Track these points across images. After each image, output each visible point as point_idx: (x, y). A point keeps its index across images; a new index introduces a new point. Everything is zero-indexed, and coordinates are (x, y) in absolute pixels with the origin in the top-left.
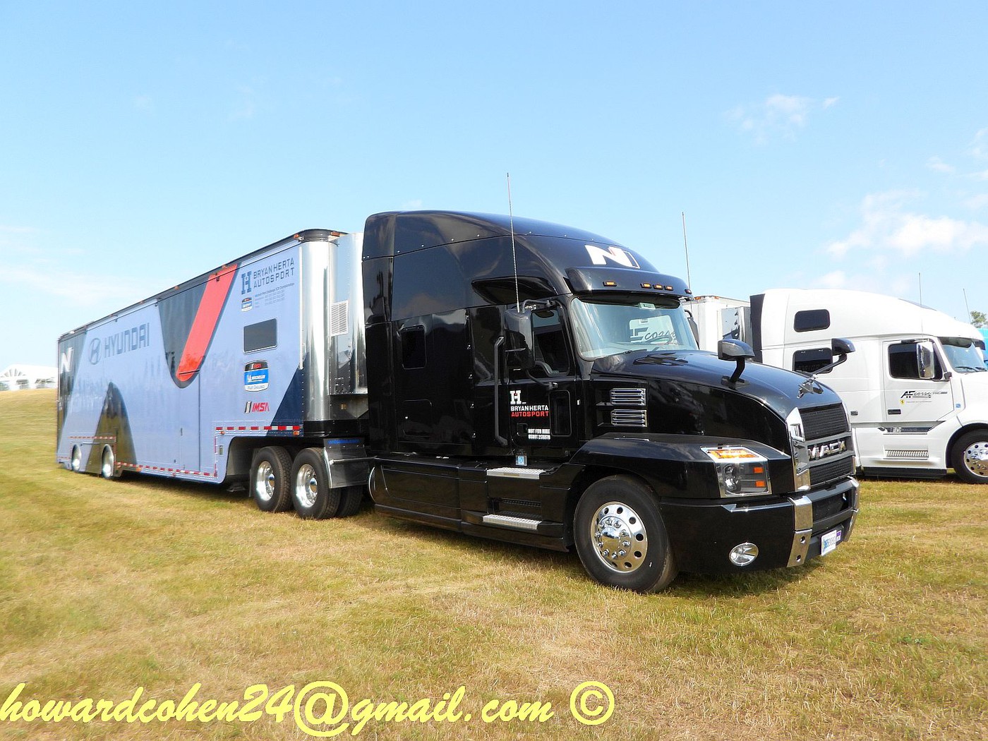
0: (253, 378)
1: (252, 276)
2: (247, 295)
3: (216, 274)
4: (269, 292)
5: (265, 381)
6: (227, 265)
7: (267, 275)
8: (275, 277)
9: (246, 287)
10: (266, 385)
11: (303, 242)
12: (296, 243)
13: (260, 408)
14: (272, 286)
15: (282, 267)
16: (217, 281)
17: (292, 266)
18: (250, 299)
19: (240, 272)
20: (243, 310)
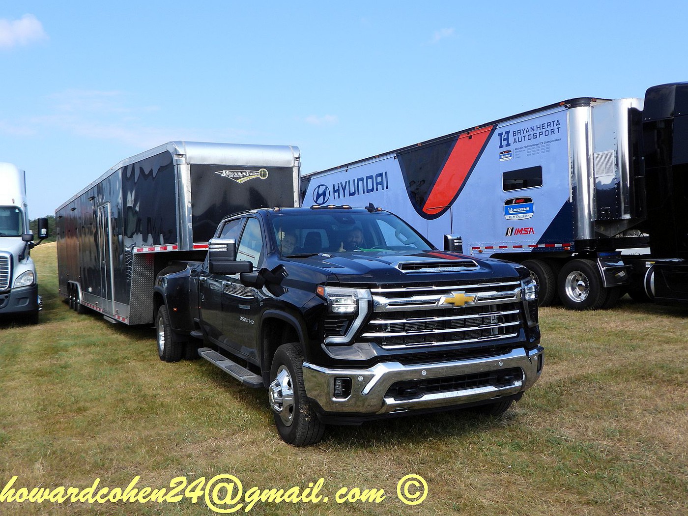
0: (515, 210)
1: (511, 135)
2: (505, 149)
3: (468, 134)
4: (532, 146)
5: (530, 211)
6: (480, 126)
7: (528, 134)
8: (538, 135)
9: (504, 143)
10: (530, 215)
11: (569, 108)
12: (563, 108)
13: (523, 232)
14: (533, 141)
15: (546, 127)
16: (469, 139)
17: (558, 126)
18: (510, 151)
19: (497, 132)
20: (501, 160)
